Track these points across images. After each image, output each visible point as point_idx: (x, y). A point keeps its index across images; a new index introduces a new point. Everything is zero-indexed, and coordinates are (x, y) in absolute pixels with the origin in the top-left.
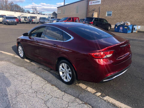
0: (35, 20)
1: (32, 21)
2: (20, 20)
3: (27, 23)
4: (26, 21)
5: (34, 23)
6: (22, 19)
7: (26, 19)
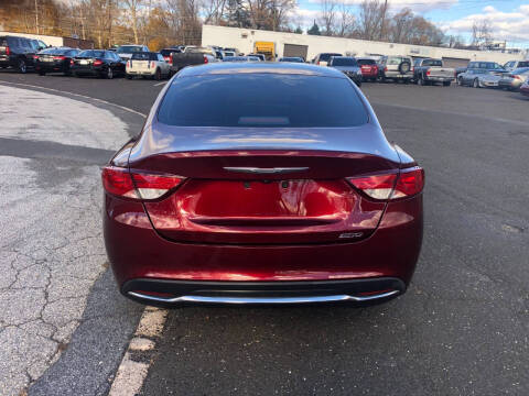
0: (434, 72)
1: (426, 72)
2: (385, 69)
3: (406, 81)
4: (402, 73)
5: (432, 83)
6: (389, 67)
7: (405, 69)
